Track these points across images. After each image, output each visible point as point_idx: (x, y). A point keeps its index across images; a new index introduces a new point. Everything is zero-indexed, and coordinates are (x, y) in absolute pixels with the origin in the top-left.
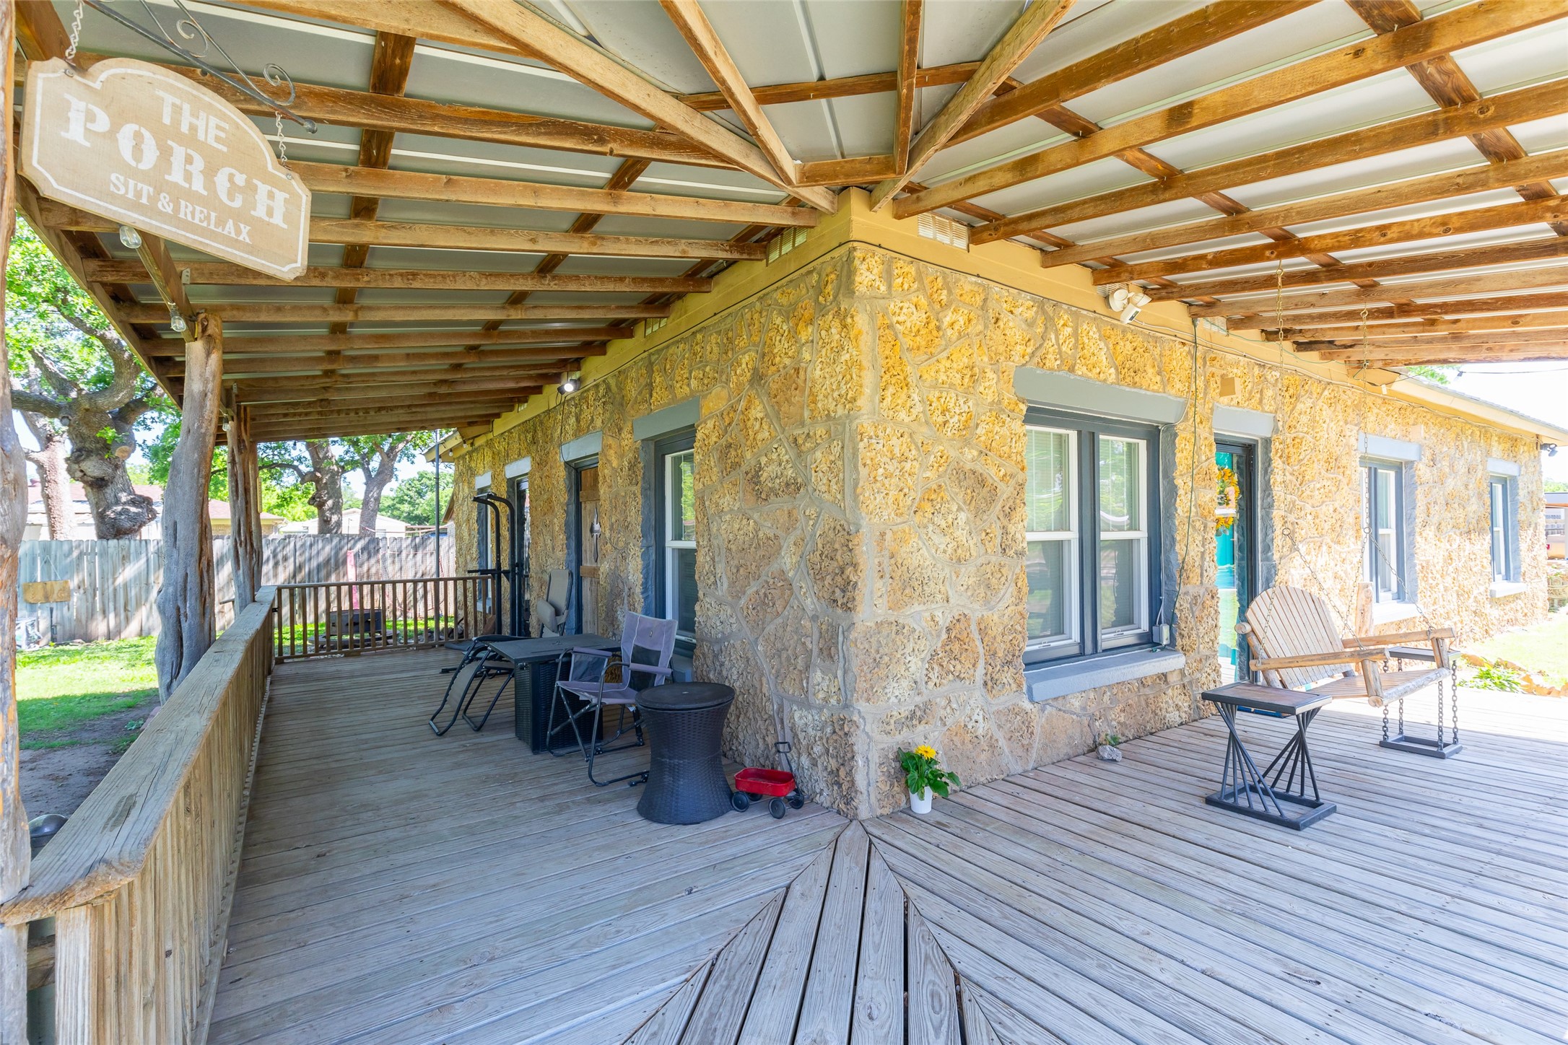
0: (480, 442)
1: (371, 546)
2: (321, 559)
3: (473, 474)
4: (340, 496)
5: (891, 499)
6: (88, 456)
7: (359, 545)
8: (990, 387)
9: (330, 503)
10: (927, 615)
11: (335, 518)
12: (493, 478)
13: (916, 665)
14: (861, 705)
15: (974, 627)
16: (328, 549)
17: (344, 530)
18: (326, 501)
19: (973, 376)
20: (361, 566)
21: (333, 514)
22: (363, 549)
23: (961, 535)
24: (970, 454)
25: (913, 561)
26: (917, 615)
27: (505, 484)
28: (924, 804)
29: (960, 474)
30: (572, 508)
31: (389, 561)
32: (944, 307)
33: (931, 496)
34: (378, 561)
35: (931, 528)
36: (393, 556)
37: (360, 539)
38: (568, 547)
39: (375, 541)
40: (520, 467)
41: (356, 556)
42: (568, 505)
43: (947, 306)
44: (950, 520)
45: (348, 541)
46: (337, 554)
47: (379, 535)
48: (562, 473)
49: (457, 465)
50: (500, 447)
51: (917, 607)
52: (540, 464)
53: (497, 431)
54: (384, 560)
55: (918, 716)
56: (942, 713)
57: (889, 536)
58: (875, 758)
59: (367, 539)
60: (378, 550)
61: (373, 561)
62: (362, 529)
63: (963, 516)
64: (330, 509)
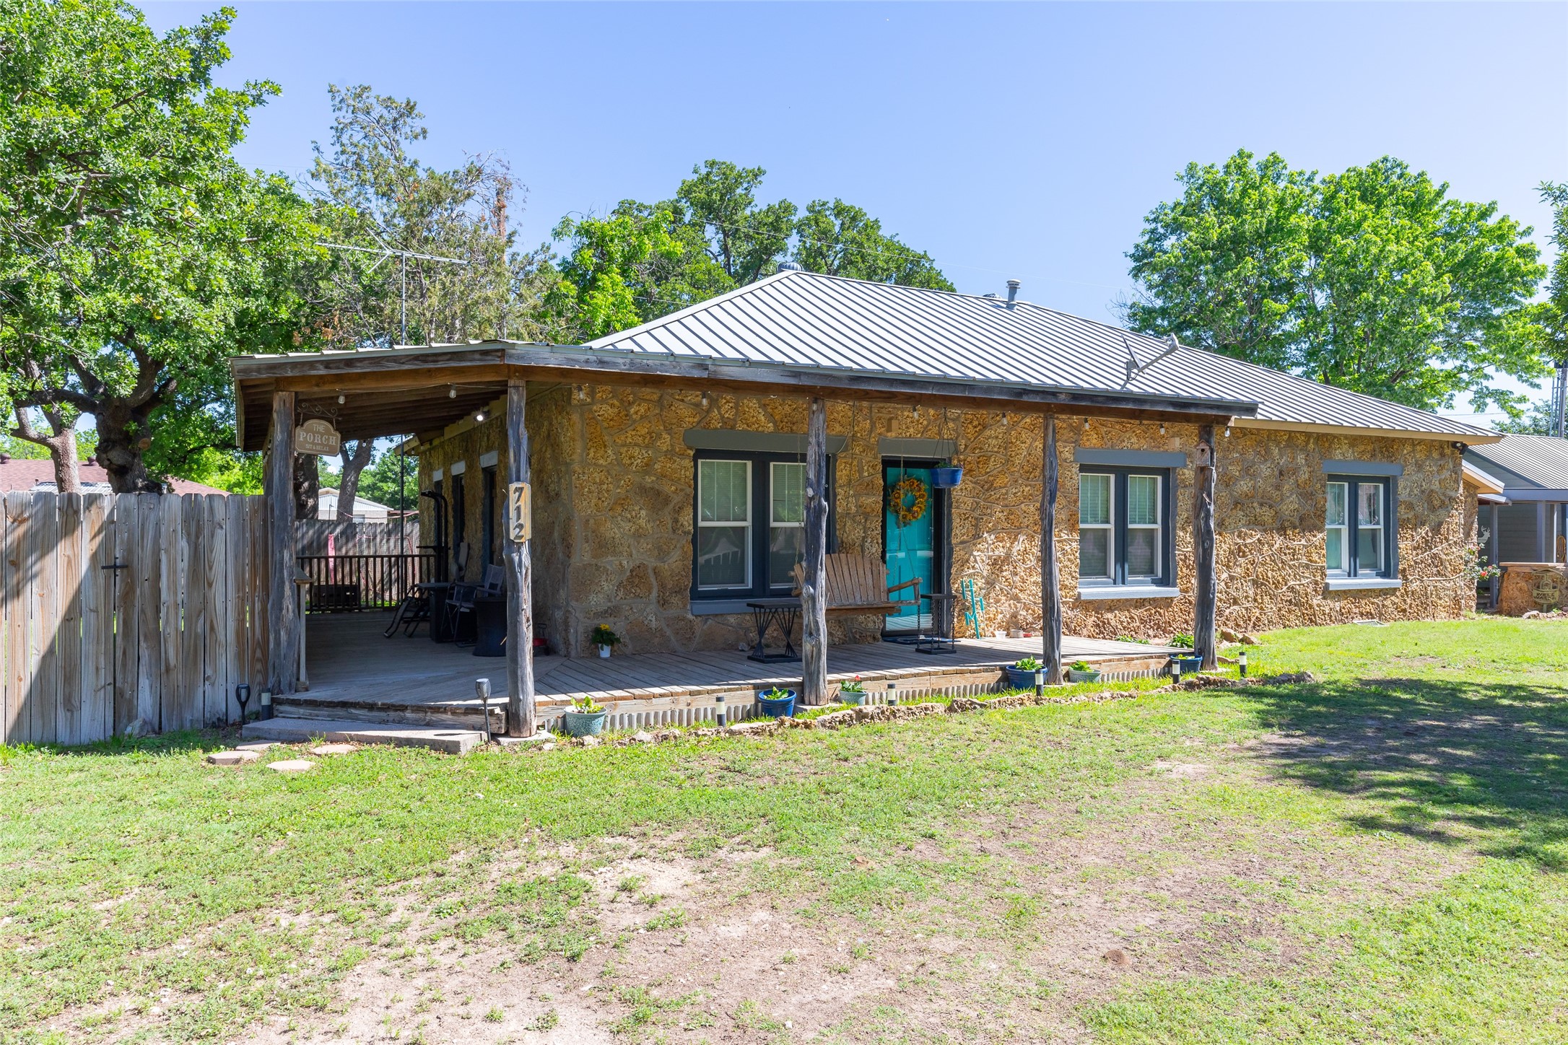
0: (436, 442)
1: (349, 531)
2: (305, 542)
3: (432, 470)
4: (316, 477)
5: (593, 504)
6: (113, 447)
7: (338, 530)
8: (665, 442)
9: (306, 485)
10: (617, 563)
11: (311, 502)
12: (444, 474)
13: (607, 587)
14: (573, 603)
15: (650, 571)
16: (311, 532)
17: (322, 516)
18: (302, 483)
19: (653, 437)
20: (341, 548)
21: (309, 497)
22: (342, 533)
23: (642, 522)
24: (649, 479)
25: (609, 534)
26: (610, 562)
27: (450, 480)
28: (606, 652)
29: (643, 490)
30: (488, 501)
31: (365, 545)
32: (630, 404)
33: (622, 502)
34: (355, 546)
35: (619, 518)
36: (368, 540)
37: (339, 524)
38: (484, 530)
39: (353, 526)
40: (459, 468)
41: (336, 539)
42: (484, 499)
43: (633, 403)
44: (634, 514)
45: (329, 526)
46: (319, 537)
47: (356, 520)
48: (480, 476)
49: (421, 458)
50: (448, 449)
51: (610, 558)
52: (470, 467)
53: (447, 436)
54: (361, 545)
55: (612, 612)
56: (627, 613)
57: (592, 521)
58: (581, 630)
59: (345, 524)
60: (355, 536)
61: (350, 545)
62: (340, 514)
63: (643, 513)
64: (306, 492)
